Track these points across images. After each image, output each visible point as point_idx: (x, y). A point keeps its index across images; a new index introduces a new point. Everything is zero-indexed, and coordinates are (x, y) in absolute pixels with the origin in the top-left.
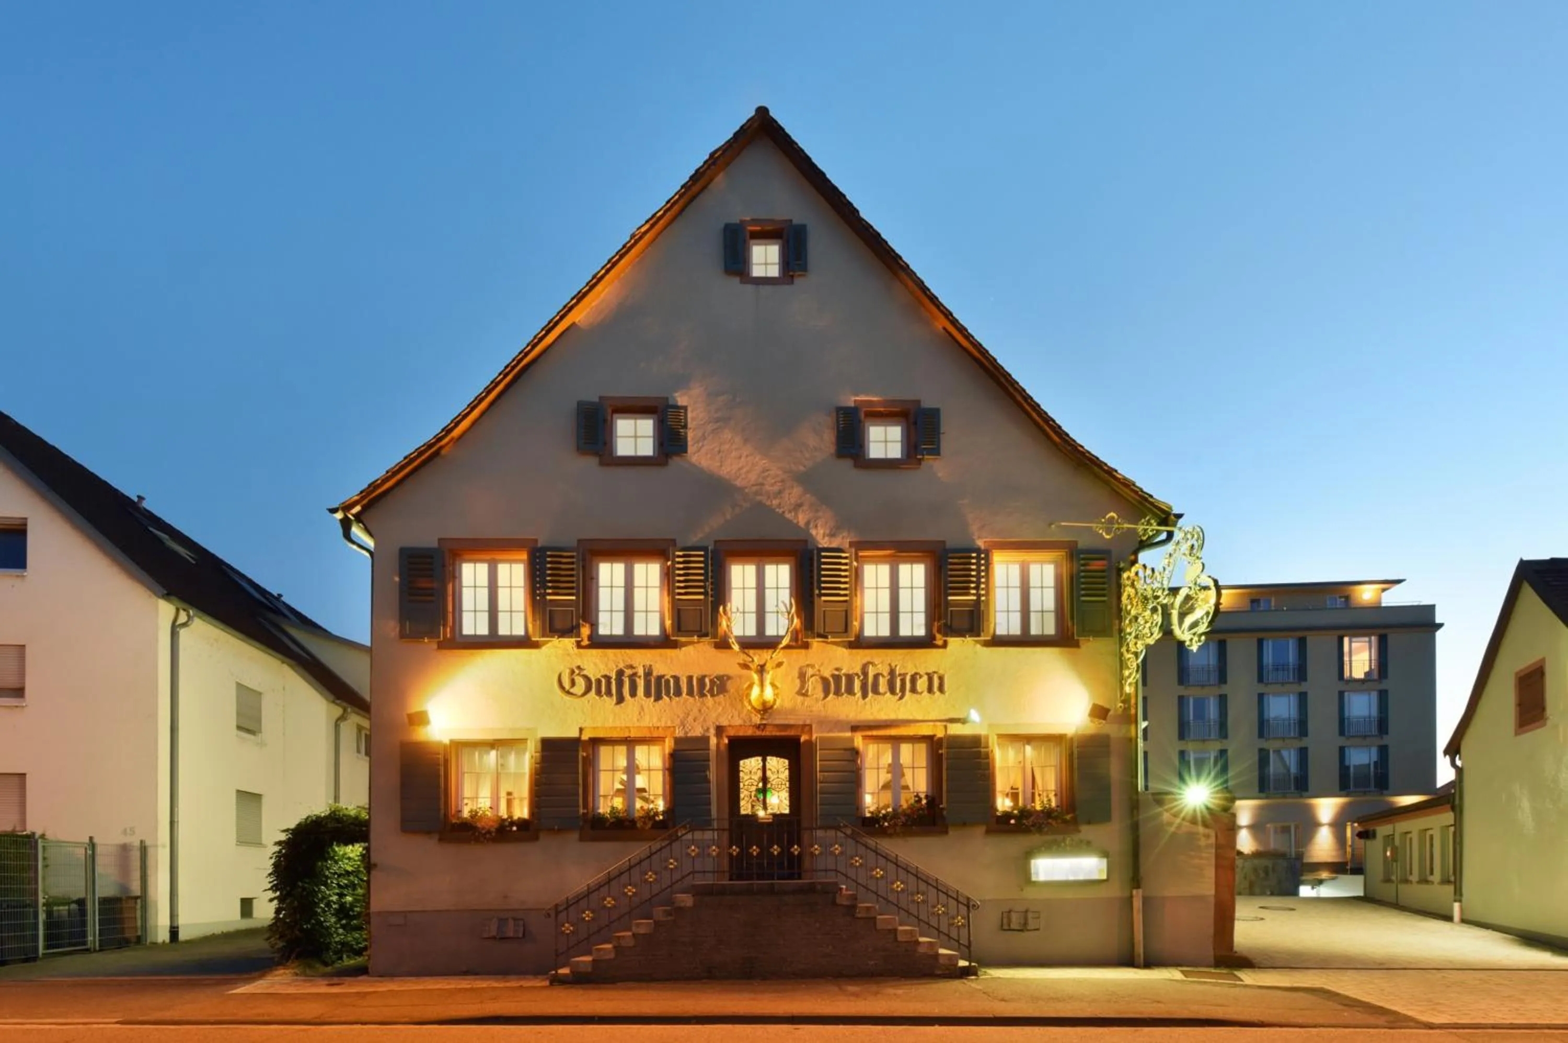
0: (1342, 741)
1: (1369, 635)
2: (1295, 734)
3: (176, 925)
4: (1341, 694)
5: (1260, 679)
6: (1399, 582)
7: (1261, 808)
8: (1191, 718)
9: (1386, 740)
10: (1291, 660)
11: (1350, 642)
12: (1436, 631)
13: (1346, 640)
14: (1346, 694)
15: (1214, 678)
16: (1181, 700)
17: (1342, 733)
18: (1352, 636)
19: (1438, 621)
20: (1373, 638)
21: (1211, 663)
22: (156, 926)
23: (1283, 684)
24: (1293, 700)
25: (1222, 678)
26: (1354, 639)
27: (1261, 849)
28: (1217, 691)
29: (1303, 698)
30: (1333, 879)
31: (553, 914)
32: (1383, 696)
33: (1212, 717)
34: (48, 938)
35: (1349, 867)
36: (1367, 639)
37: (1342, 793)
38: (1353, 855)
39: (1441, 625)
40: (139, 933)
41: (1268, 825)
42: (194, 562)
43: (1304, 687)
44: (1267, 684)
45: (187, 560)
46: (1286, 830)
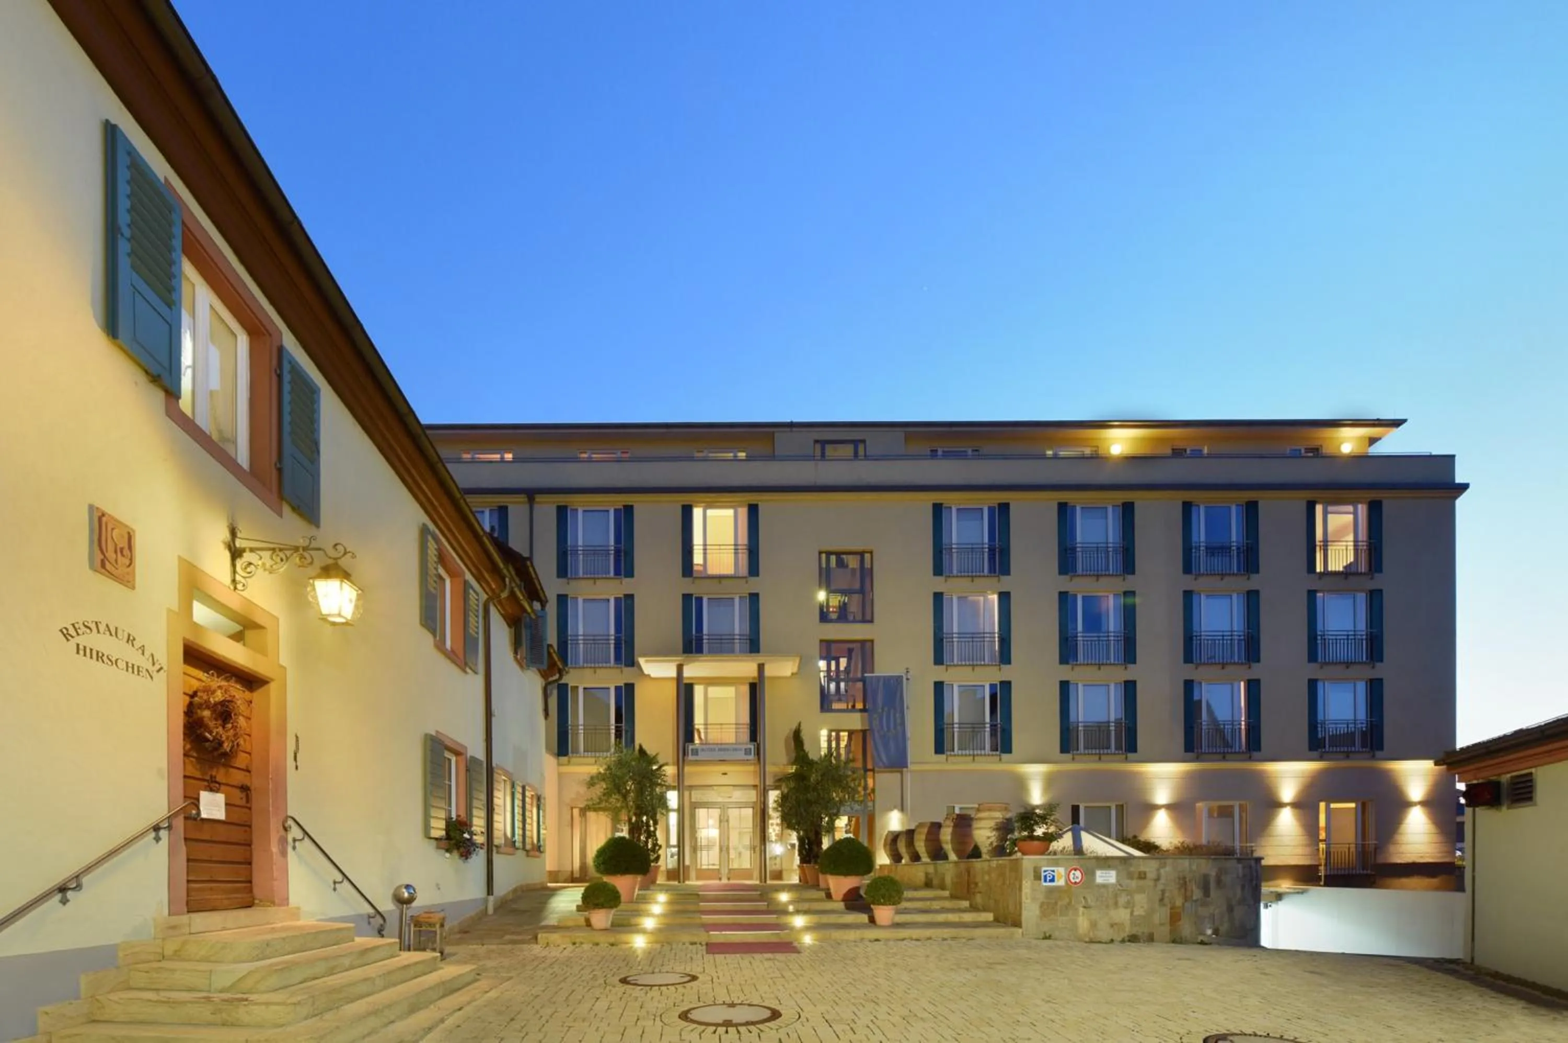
0: (1312, 670)
1: (1354, 502)
2: (1239, 657)
4: (1312, 594)
5: (1187, 568)
7: (1190, 777)
8: (1080, 627)
9: (1380, 671)
10: (1234, 538)
11: (1325, 514)
12: (1456, 498)
13: (1319, 509)
14: (1319, 595)
15: (1114, 562)
16: (1065, 598)
17: (1312, 657)
18: (1327, 503)
19: (1459, 480)
20: (1360, 506)
21: (1111, 540)
23: (1223, 576)
24: (1237, 604)
25: (1128, 566)
26: (1330, 508)
27: (1188, 841)
28: (1121, 585)
29: (1252, 599)
30: (1302, 892)
32: (1375, 598)
33: (1111, 628)
35: (1322, 873)
36: (1350, 508)
37: (1315, 754)
38: (1328, 853)
39: (1465, 487)
41: (1199, 805)
43: (1254, 582)
44: (1199, 575)
46: (1225, 813)
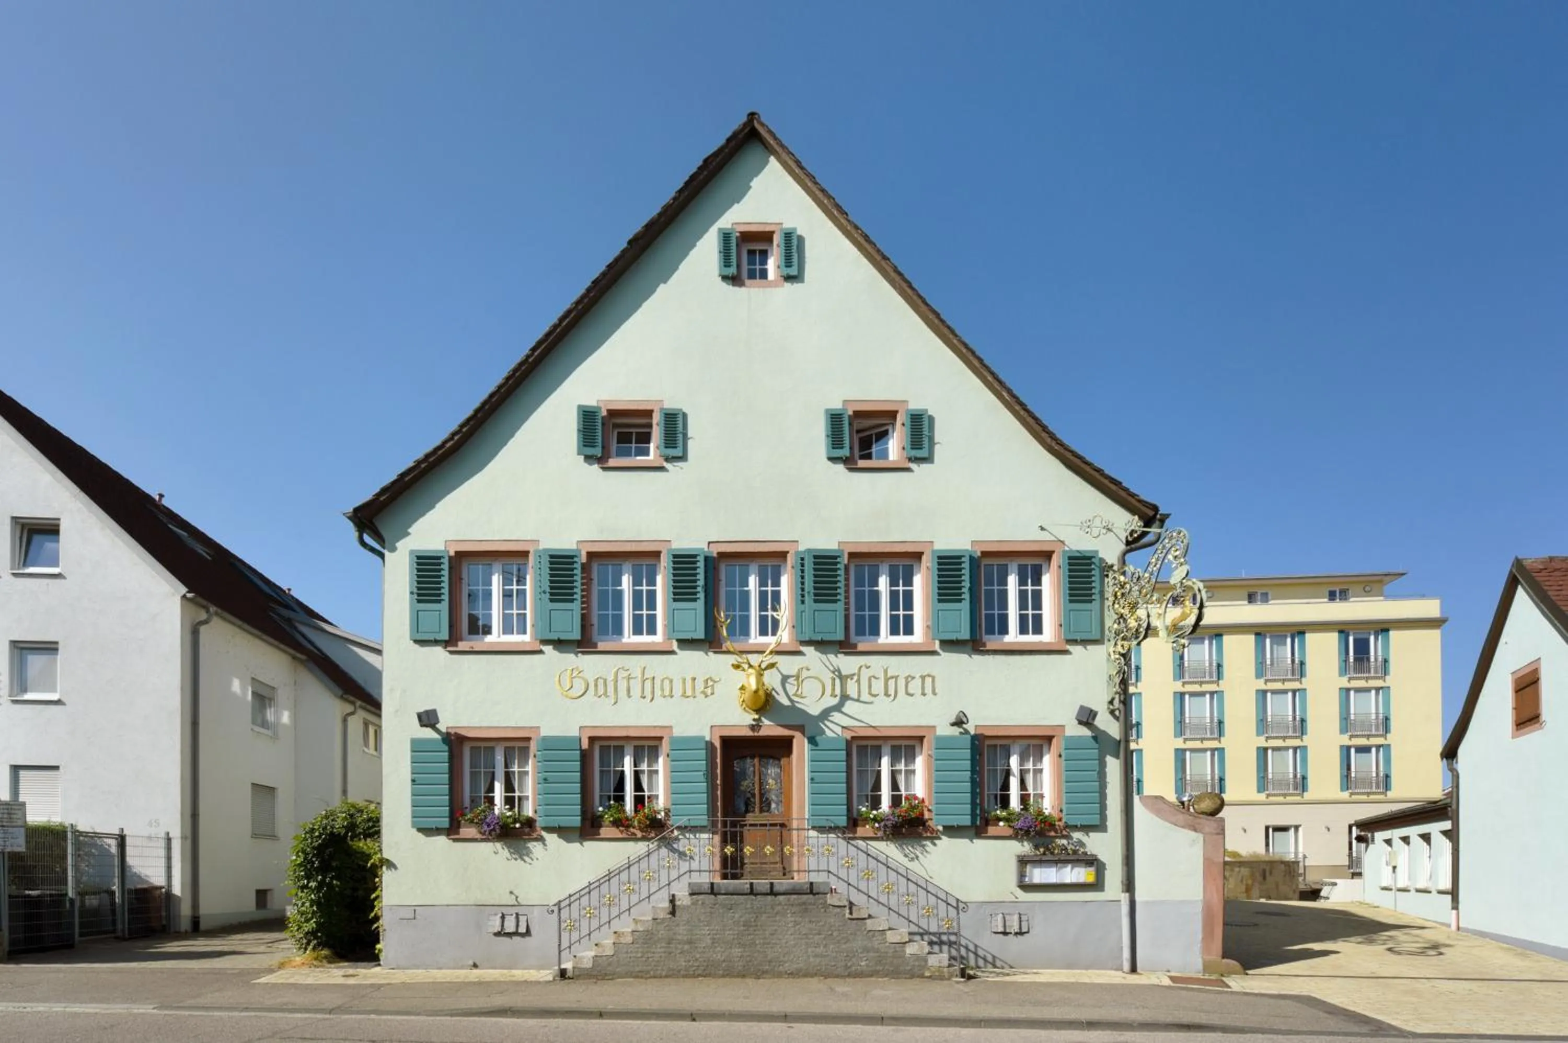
0: (1343, 740)
2: (1294, 732)
3: (196, 915)
4: (1345, 691)
5: (1258, 676)
6: (1403, 574)
9: (1389, 739)
10: (1290, 655)
11: (1355, 640)
13: (1351, 637)
15: (1210, 674)
16: (1178, 696)
21: (1207, 658)
22: (179, 916)
23: (1283, 680)
25: (1219, 675)
28: (1215, 690)
30: (1336, 883)
31: (556, 909)
33: (1209, 714)
34: (82, 925)
39: (1443, 621)
40: (164, 922)
42: (209, 558)
43: (1302, 685)
44: (1266, 681)
45: (204, 556)
